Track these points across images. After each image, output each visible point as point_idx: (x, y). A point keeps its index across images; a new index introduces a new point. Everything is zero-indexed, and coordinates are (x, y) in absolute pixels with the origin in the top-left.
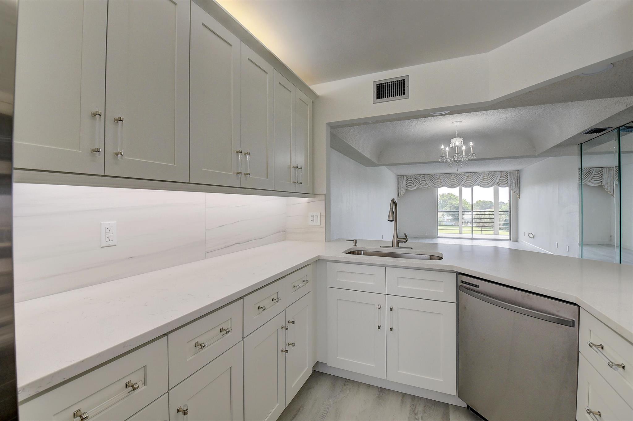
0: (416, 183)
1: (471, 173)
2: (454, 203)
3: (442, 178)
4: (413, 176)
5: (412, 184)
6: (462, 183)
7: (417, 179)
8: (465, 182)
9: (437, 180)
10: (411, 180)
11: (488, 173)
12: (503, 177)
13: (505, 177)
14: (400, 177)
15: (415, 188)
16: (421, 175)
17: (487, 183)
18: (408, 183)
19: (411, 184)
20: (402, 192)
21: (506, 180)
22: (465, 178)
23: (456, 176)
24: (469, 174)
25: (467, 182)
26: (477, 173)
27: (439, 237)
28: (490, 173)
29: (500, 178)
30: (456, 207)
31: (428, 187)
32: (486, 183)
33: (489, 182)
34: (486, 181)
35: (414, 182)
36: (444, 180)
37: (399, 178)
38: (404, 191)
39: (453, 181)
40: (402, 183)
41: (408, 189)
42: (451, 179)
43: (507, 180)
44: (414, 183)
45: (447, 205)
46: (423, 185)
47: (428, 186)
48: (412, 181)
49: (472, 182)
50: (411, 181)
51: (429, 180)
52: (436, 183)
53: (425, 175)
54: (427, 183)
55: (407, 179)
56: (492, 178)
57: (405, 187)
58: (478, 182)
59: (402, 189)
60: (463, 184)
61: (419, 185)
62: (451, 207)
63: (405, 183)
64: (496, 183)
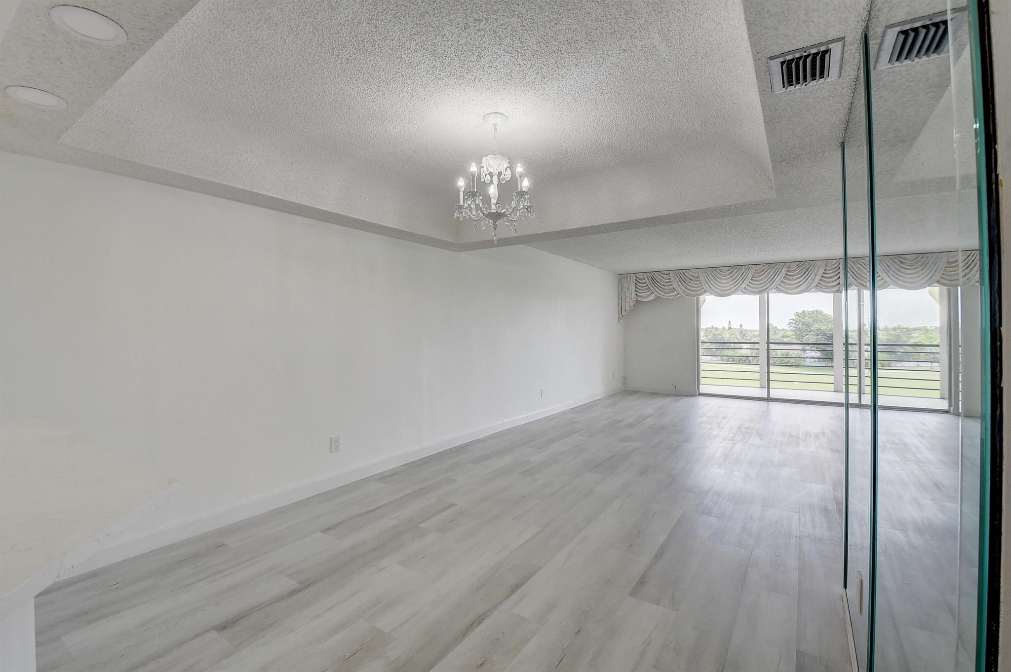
0: (653, 288)
1: (761, 266)
2: (823, 328)
3: (702, 278)
4: (649, 275)
5: (646, 289)
6: (743, 286)
7: (656, 280)
8: (749, 284)
9: (694, 281)
10: (644, 281)
11: (798, 263)
12: (830, 272)
13: (835, 272)
14: (623, 276)
15: (652, 297)
16: (663, 272)
17: (796, 284)
18: (639, 289)
19: (644, 290)
20: (627, 304)
21: (837, 277)
22: (750, 276)
23: (730, 271)
24: (758, 267)
25: (753, 284)
26: (774, 265)
27: (700, 394)
28: (802, 263)
29: (824, 273)
30: (828, 335)
31: (676, 295)
32: (792, 285)
33: (801, 283)
34: (793, 280)
35: (649, 286)
36: (707, 281)
37: (622, 278)
38: (632, 304)
39: (724, 281)
40: (628, 288)
41: (640, 299)
42: (722, 279)
43: (839, 277)
44: (649, 288)
45: (810, 332)
46: (667, 291)
47: (675, 293)
48: (646, 285)
49: (765, 282)
50: (644, 283)
51: (677, 282)
52: (691, 286)
53: (671, 272)
54: (674, 288)
55: (637, 281)
56: (805, 273)
57: (634, 296)
58: (775, 282)
59: (627, 299)
60: (745, 288)
61: (658, 291)
62: (818, 335)
63: (633, 288)
64: (814, 284)
